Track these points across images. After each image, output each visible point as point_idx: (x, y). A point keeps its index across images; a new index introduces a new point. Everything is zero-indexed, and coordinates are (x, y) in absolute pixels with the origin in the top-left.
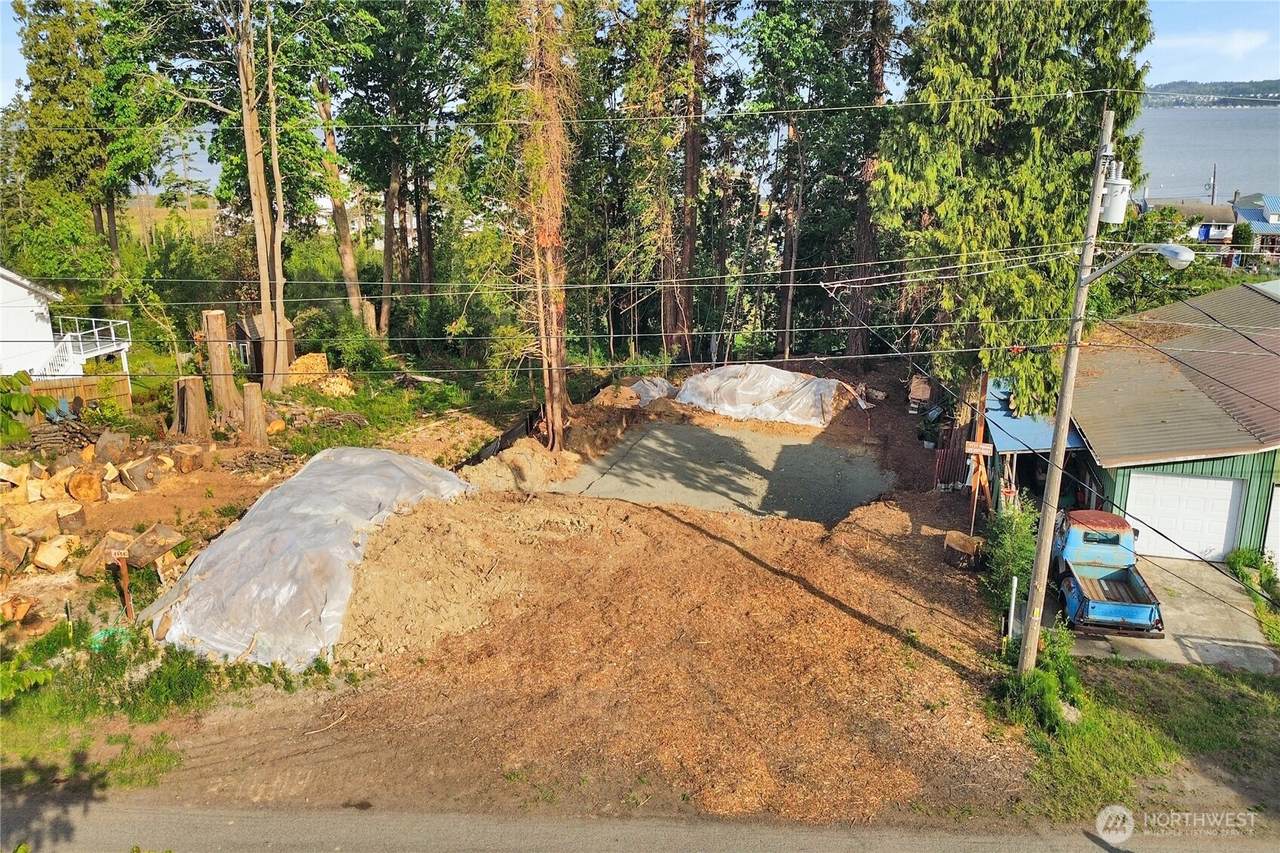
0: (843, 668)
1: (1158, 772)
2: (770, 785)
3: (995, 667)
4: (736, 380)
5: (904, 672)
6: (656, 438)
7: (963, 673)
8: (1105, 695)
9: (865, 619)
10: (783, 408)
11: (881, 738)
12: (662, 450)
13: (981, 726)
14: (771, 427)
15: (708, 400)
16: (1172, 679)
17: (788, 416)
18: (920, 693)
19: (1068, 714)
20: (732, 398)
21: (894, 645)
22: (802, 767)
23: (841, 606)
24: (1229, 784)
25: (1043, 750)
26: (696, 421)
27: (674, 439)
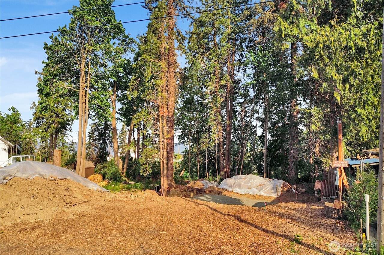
4: (241, 180)
9: (269, 232)
10: (260, 190)
14: (254, 196)
15: (230, 187)
17: (262, 193)
20: (240, 186)
21: (285, 242)
26: (224, 194)
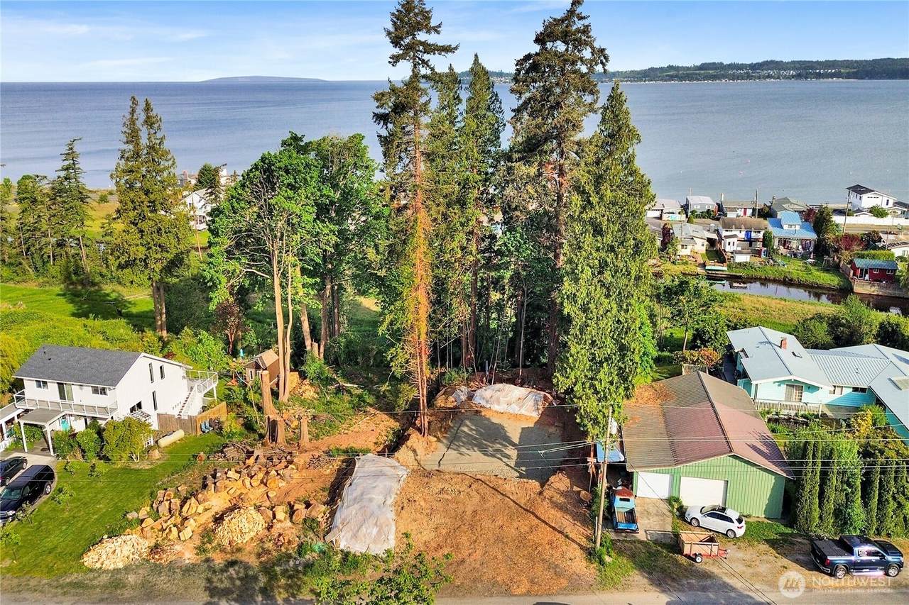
0: (547, 547)
1: (629, 575)
2: (528, 585)
3: (590, 545)
4: (499, 393)
5: (564, 548)
6: (468, 426)
7: (582, 547)
8: (620, 552)
9: (554, 528)
10: (521, 407)
11: (558, 570)
12: (470, 433)
13: (585, 565)
14: (517, 417)
15: (487, 402)
16: (640, 546)
18: (569, 555)
19: (607, 559)
21: (562, 538)
22: (536, 580)
23: (547, 524)
24: (646, 578)
25: (600, 571)
26: (483, 414)
27: (475, 426)
